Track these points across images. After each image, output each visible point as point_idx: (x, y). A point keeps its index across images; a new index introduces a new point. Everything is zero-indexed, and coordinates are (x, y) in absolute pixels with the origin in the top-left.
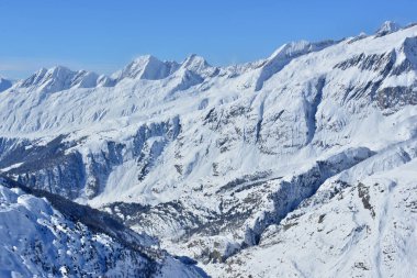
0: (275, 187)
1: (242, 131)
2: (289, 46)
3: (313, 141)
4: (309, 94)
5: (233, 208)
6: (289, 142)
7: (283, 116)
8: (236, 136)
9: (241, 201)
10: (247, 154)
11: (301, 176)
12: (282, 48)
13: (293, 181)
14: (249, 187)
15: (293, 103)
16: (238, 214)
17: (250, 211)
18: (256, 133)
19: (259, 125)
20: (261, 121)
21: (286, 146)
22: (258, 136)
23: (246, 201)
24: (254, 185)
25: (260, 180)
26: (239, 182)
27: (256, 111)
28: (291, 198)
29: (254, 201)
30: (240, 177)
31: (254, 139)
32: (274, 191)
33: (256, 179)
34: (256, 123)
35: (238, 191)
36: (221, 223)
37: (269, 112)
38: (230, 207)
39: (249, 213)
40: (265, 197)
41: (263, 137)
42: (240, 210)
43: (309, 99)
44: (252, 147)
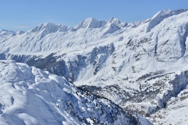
0: (172, 77)
1: (147, 50)
2: (162, 12)
3: (185, 55)
4: (182, 32)
5: (148, 88)
6: (172, 56)
7: (168, 43)
8: (144, 53)
9: (151, 85)
10: (150, 62)
11: (186, 72)
12: (159, 13)
13: (181, 74)
14: (154, 78)
15: (173, 36)
16: (151, 91)
17: (159, 90)
18: (154, 51)
19: (156, 47)
20: (156, 46)
21: (171, 58)
22: (155, 52)
23: (155, 85)
24: (157, 77)
25: (160, 75)
26: (147, 75)
27: (153, 40)
28: (181, 83)
29: (159, 85)
30: (148, 73)
31: (153, 54)
32: (172, 79)
33: (157, 74)
34: (154, 46)
35: (149, 80)
36: (142, 96)
37: (161, 41)
38: (146, 88)
39: (158, 91)
40: (167, 83)
41: (158, 53)
42: (152, 90)
43: (181, 34)
44: (152, 58)
